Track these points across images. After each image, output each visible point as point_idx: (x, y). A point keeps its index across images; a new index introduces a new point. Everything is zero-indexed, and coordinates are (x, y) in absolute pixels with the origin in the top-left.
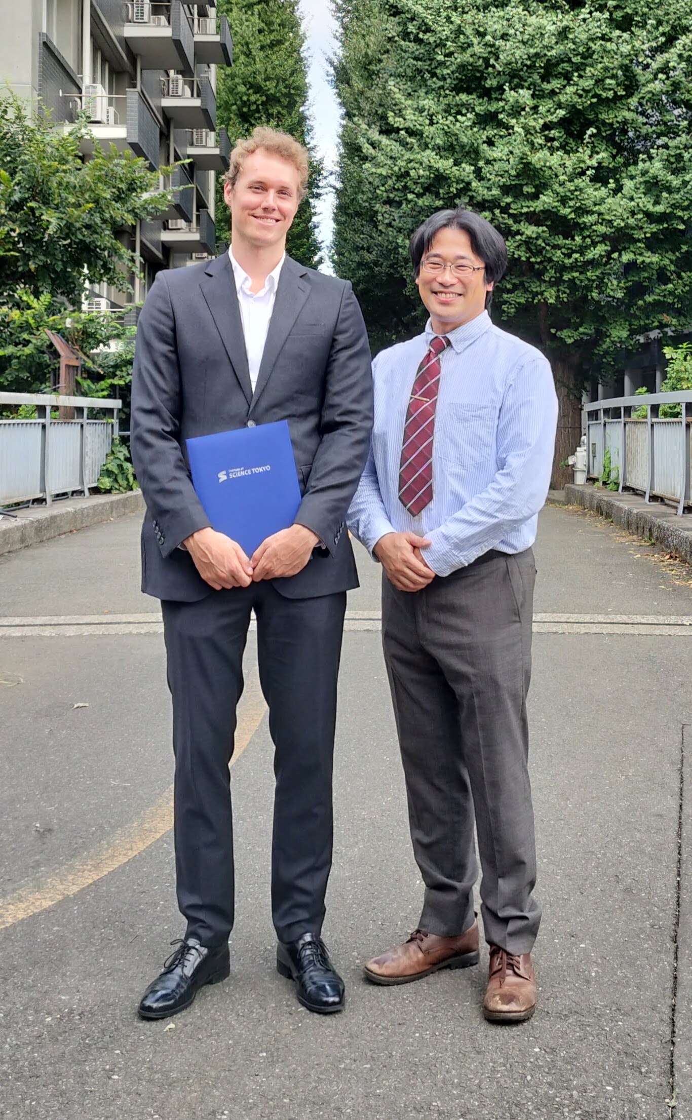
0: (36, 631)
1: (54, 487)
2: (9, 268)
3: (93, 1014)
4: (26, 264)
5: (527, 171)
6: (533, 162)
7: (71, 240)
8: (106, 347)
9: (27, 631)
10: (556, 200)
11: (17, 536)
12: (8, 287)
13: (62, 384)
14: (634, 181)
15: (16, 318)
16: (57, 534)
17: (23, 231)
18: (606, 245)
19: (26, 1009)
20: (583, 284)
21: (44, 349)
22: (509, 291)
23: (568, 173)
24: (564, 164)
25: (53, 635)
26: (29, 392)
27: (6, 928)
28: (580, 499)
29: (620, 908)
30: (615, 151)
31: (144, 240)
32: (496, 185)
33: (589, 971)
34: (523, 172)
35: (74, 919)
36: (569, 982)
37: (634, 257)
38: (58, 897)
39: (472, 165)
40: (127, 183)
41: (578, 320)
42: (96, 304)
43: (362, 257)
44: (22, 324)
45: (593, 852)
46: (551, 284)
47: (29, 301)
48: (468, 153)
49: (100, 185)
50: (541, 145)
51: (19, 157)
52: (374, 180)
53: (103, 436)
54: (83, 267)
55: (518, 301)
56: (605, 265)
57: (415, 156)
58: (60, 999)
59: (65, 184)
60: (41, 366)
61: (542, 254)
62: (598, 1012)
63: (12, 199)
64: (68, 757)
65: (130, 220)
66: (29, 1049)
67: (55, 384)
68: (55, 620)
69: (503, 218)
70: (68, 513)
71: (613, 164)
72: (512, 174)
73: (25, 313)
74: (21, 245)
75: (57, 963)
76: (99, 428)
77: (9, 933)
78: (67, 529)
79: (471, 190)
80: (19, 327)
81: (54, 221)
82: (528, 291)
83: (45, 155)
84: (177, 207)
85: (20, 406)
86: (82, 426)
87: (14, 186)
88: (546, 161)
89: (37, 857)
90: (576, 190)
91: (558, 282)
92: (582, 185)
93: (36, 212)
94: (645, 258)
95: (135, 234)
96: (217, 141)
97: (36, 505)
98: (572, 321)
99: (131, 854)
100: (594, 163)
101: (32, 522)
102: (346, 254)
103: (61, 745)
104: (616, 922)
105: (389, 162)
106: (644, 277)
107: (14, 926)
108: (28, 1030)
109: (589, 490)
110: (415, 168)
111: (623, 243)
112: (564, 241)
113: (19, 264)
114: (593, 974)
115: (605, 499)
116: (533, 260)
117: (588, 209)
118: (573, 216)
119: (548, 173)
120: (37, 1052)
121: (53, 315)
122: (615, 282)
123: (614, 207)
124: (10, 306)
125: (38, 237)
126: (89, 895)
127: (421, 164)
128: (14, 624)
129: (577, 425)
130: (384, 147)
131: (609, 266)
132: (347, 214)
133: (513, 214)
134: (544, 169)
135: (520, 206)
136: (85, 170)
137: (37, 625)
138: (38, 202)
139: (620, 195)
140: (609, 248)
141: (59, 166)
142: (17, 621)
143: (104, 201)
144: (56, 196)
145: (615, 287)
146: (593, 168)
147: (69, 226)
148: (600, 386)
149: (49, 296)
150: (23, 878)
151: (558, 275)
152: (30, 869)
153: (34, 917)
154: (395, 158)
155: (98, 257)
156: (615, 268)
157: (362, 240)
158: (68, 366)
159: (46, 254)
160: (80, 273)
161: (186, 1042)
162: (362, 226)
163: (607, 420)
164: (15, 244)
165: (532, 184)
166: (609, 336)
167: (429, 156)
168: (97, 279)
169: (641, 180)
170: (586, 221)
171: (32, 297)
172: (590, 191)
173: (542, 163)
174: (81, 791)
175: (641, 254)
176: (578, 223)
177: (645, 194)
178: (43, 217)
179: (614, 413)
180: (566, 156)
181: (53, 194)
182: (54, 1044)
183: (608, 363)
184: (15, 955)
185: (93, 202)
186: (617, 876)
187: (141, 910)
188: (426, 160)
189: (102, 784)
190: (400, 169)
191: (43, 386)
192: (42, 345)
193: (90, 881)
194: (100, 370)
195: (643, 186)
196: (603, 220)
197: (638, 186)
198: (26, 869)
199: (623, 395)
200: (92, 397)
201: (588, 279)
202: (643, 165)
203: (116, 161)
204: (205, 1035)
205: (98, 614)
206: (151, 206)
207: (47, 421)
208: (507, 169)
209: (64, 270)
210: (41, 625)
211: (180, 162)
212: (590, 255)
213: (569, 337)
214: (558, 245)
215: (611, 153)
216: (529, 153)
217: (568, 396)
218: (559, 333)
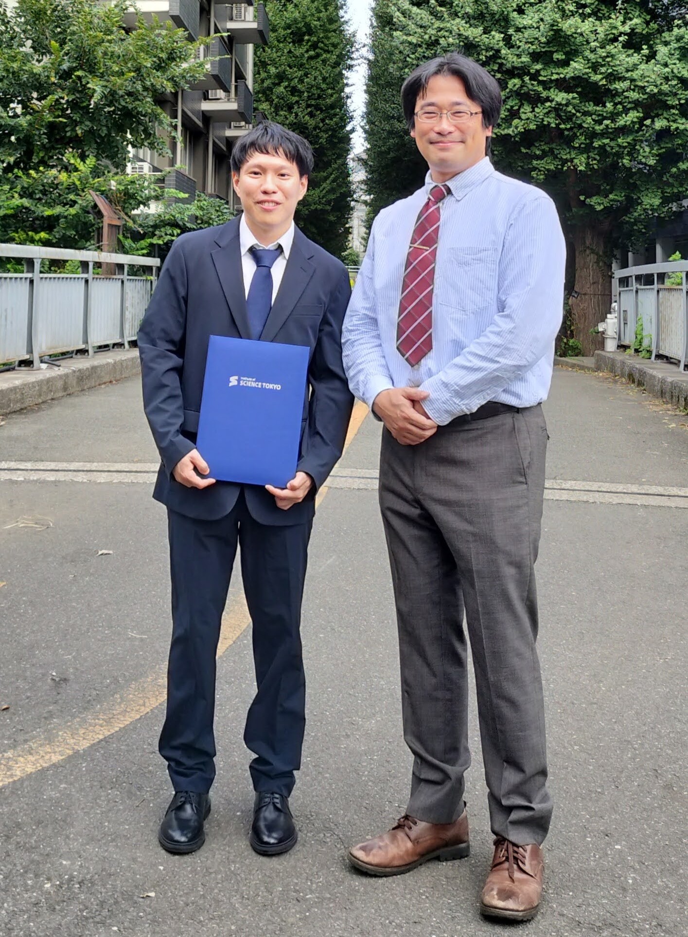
0: (69, 476)
1: (97, 339)
2: (58, 133)
3: (93, 884)
4: (74, 130)
5: (558, 38)
6: (564, 29)
7: (115, 106)
8: (146, 208)
9: (61, 476)
10: (586, 66)
11: (60, 384)
12: (57, 151)
13: (105, 241)
14: (669, 47)
15: (64, 179)
16: (97, 384)
17: (70, 99)
18: (638, 112)
19: (26, 872)
20: (614, 151)
21: (89, 209)
22: (538, 158)
23: (600, 40)
24: (596, 30)
25: (85, 481)
26: (76, 249)
27: (14, 782)
28: (611, 366)
29: (660, 807)
30: (649, 17)
31: (186, 110)
32: (526, 52)
33: (626, 878)
34: (553, 40)
35: (81, 777)
36: (602, 889)
37: (668, 124)
38: (68, 751)
39: (502, 33)
40: (167, 53)
41: (608, 187)
42: (139, 168)
43: (392, 125)
44: (69, 185)
45: (629, 741)
46: (581, 150)
47: (76, 164)
48: (498, 21)
49: (142, 54)
50: (571, 11)
51: (69, 28)
52: (405, 49)
53: (143, 292)
54: (126, 133)
55: (547, 167)
56: (637, 132)
57: (445, 25)
58: (61, 864)
59: (110, 54)
60: (87, 225)
61: (572, 121)
62: (636, 926)
63: (61, 67)
64: (89, 605)
65: (169, 88)
66: (25, 917)
67: (98, 242)
68: (88, 466)
69: (532, 85)
70: (108, 364)
71: (646, 30)
72: (542, 41)
73: (72, 175)
74: (69, 112)
75: (62, 823)
76: (139, 285)
77: (16, 787)
78: (107, 379)
79: (500, 58)
80: (67, 188)
81: (99, 89)
82: (558, 158)
83: (92, 26)
84: (216, 77)
85: (67, 261)
86: (123, 282)
87: (63, 56)
88: (577, 28)
89: (51, 708)
90: (607, 56)
91: (587, 149)
92: (614, 51)
93: (83, 80)
94: (678, 125)
95: (177, 103)
96: (255, 16)
97: (79, 356)
98: (602, 188)
99: (145, 710)
100: (627, 29)
101: (74, 372)
102: (376, 123)
103: (84, 592)
104: (656, 822)
105: (419, 30)
106: (678, 144)
107: (22, 780)
108: (26, 896)
109: (620, 357)
110: (444, 37)
111: (656, 109)
112: (595, 108)
113: (68, 129)
114: (630, 881)
115: (637, 366)
116: (562, 126)
117: (620, 75)
118: (604, 82)
119: (579, 39)
120: (33, 921)
121: (99, 177)
122: (647, 149)
123: (646, 74)
124: (59, 169)
125: (85, 104)
126: (99, 752)
127: (451, 33)
128: (49, 468)
129: (607, 292)
130: (414, 16)
131: (641, 133)
132: (378, 85)
133: (543, 81)
134: (575, 35)
135: (550, 73)
136: (130, 40)
137: (70, 471)
138: (85, 70)
139: (653, 61)
140: (641, 115)
141: (104, 36)
142: (53, 465)
143: (145, 69)
144: (102, 65)
145: (647, 154)
146: (625, 34)
147: (113, 93)
148: (630, 254)
149: (94, 160)
150: (35, 729)
151: (588, 141)
152: (43, 720)
153: (43, 772)
154: (425, 27)
155: (139, 123)
156: (647, 135)
157: (393, 109)
158: (110, 226)
159: (92, 120)
160: (124, 138)
161: (187, 924)
162: (393, 96)
163: (639, 287)
164: (64, 110)
165: (562, 51)
166: (641, 204)
167: (458, 25)
168: (139, 143)
169: (676, 46)
170: (618, 87)
171: (79, 160)
172: (622, 57)
173: (573, 30)
174: (99, 640)
175: (675, 121)
176: (609, 89)
177: (680, 60)
178: (89, 86)
179: (647, 280)
180: (597, 23)
181: (99, 62)
182: (51, 914)
183: (639, 231)
184: (20, 812)
185: (134, 72)
186: (656, 770)
187: (150, 772)
188: (455, 28)
189: (119, 634)
190: (430, 37)
191: (88, 243)
192: (87, 206)
193: (101, 737)
194: (140, 230)
195: (678, 52)
196: (636, 86)
197: (673, 52)
198: (39, 719)
199: (655, 262)
200: (133, 254)
201: (619, 146)
202: (678, 31)
203: (157, 32)
204: (207, 917)
205: (128, 461)
206: (189, 75)
207: (90, 276)
208: (537, 36)
209: (109, 135)
210: (74, 471)
211: (219, 35)
212: (622, 121)
213: (599, 204)
214: (588, 111)
215: (644, 19)
216: (560, 20)
217: (597, 262)
218: (588, 200)
